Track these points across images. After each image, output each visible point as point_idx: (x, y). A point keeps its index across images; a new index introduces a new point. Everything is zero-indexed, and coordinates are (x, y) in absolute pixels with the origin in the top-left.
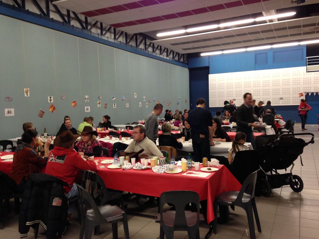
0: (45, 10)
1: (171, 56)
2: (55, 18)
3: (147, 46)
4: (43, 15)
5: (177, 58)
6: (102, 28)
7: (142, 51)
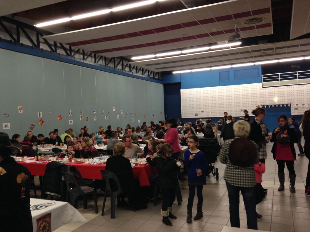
0: (36, 43)
1: (147, 74)
2: (44, 49)
3: (124, 67)
4: (34, 46)
5: (152, 76)
6: (84, 54)
7: (120, 71)
